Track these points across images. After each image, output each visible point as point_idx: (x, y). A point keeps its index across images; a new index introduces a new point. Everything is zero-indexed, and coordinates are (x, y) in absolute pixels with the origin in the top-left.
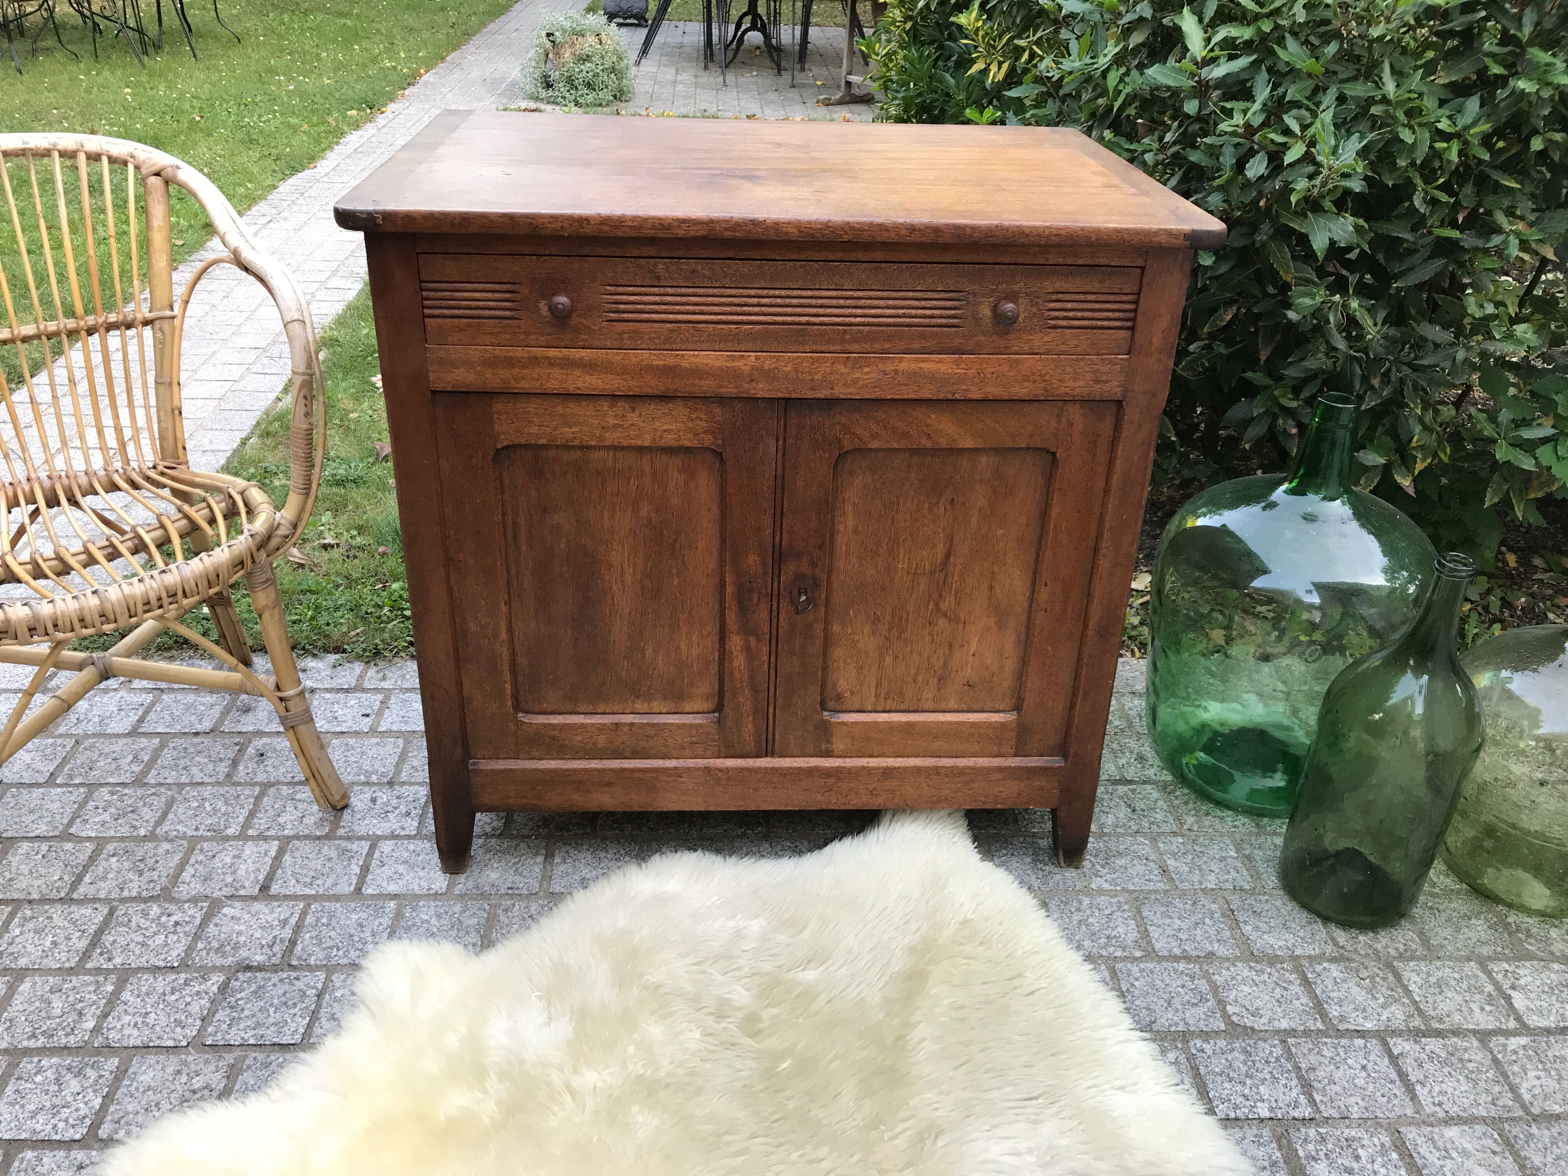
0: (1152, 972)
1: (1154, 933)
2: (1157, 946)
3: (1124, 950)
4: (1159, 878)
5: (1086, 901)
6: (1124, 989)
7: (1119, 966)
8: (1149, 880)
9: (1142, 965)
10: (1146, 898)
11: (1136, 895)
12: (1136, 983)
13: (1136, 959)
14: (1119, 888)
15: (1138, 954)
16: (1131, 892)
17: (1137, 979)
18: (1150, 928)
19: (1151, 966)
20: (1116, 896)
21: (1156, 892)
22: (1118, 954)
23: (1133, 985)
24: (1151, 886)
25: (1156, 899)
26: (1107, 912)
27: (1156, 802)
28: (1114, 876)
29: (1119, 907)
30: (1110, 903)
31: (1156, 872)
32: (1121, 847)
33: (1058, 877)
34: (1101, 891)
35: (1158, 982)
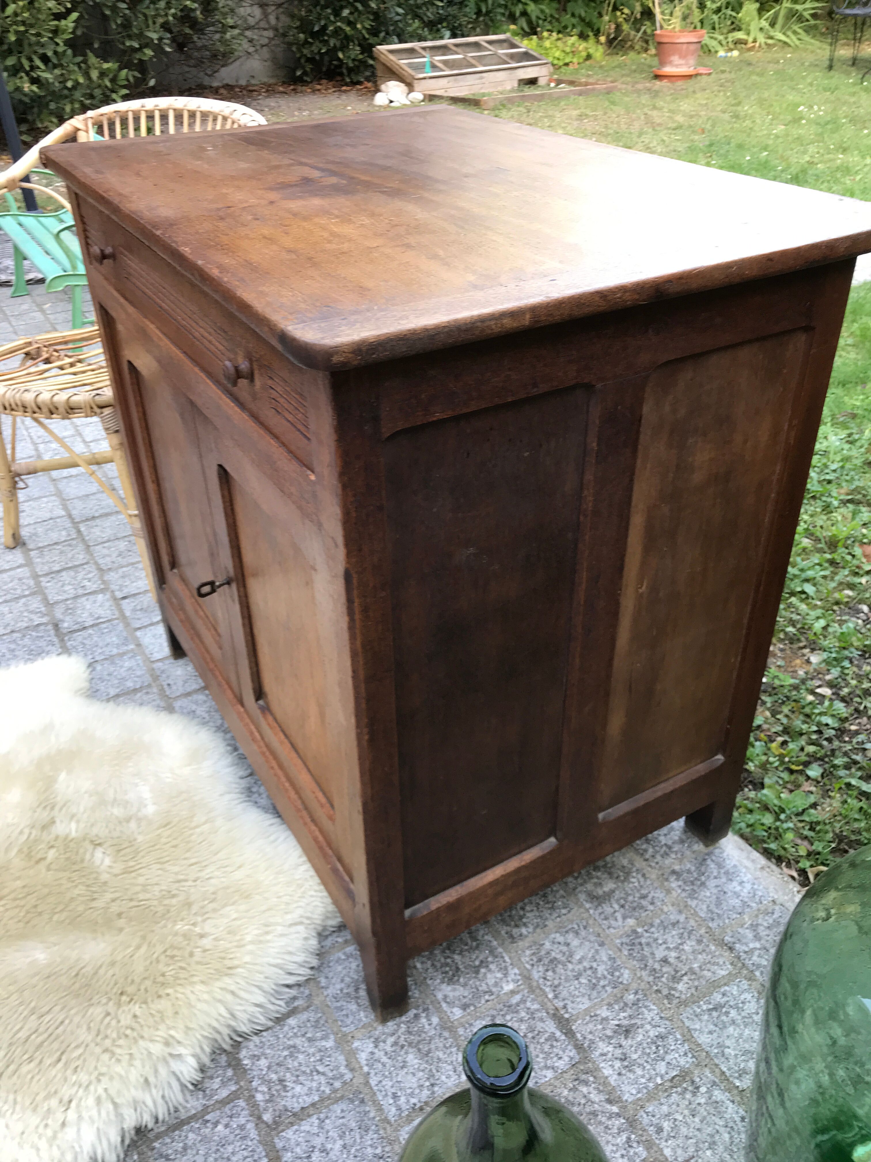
0: (244, 1138)
1: (310, 1125)
2: (289, 1133)
3: (267, 1101)
4: (404, 1107)
5: (330, 1043)
6: (207, 1117)
7: (242, 1103)
8: (395, 1096)
9: (250, 1126)
10: (362, 1101)
11: (366, 1090)
12: (220, 1127)
13: (259, 1118)
14: (366, 1069)
15: (267, 1117)
16: (367, 1083)
17: (227, 1126)
18: (314, 1120)
19: (253, 1134)
20: (352, 1070)
21: (380, 1109)
22: (259, 1097)
23: (216, 1124)
24: (387, 1103)
25: (366, 1113)
26: (321, 1068)
27: (547, 1067)
28: (384, 1059)
29: (334, 1078)
30: (337, 1068)
31: (413, 1101)
32: (441, 1054)
33: (353, 1007)
34: (351, 1055)
35: (230, 1149)
